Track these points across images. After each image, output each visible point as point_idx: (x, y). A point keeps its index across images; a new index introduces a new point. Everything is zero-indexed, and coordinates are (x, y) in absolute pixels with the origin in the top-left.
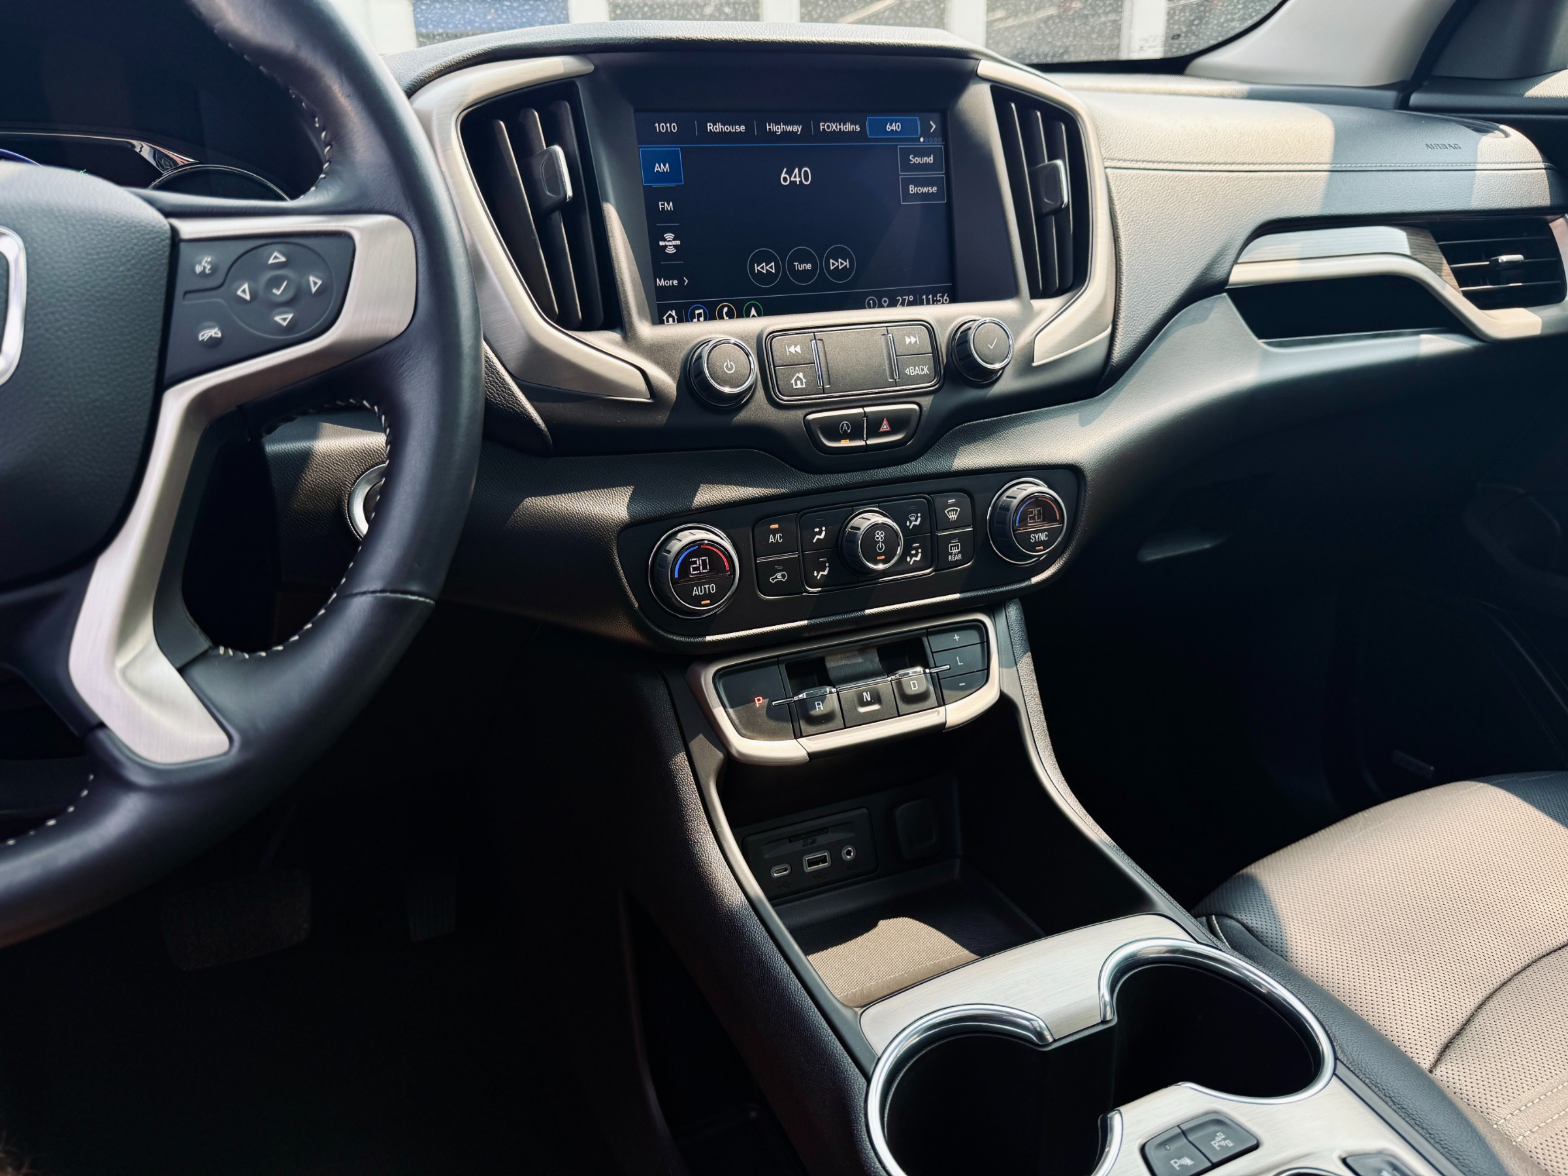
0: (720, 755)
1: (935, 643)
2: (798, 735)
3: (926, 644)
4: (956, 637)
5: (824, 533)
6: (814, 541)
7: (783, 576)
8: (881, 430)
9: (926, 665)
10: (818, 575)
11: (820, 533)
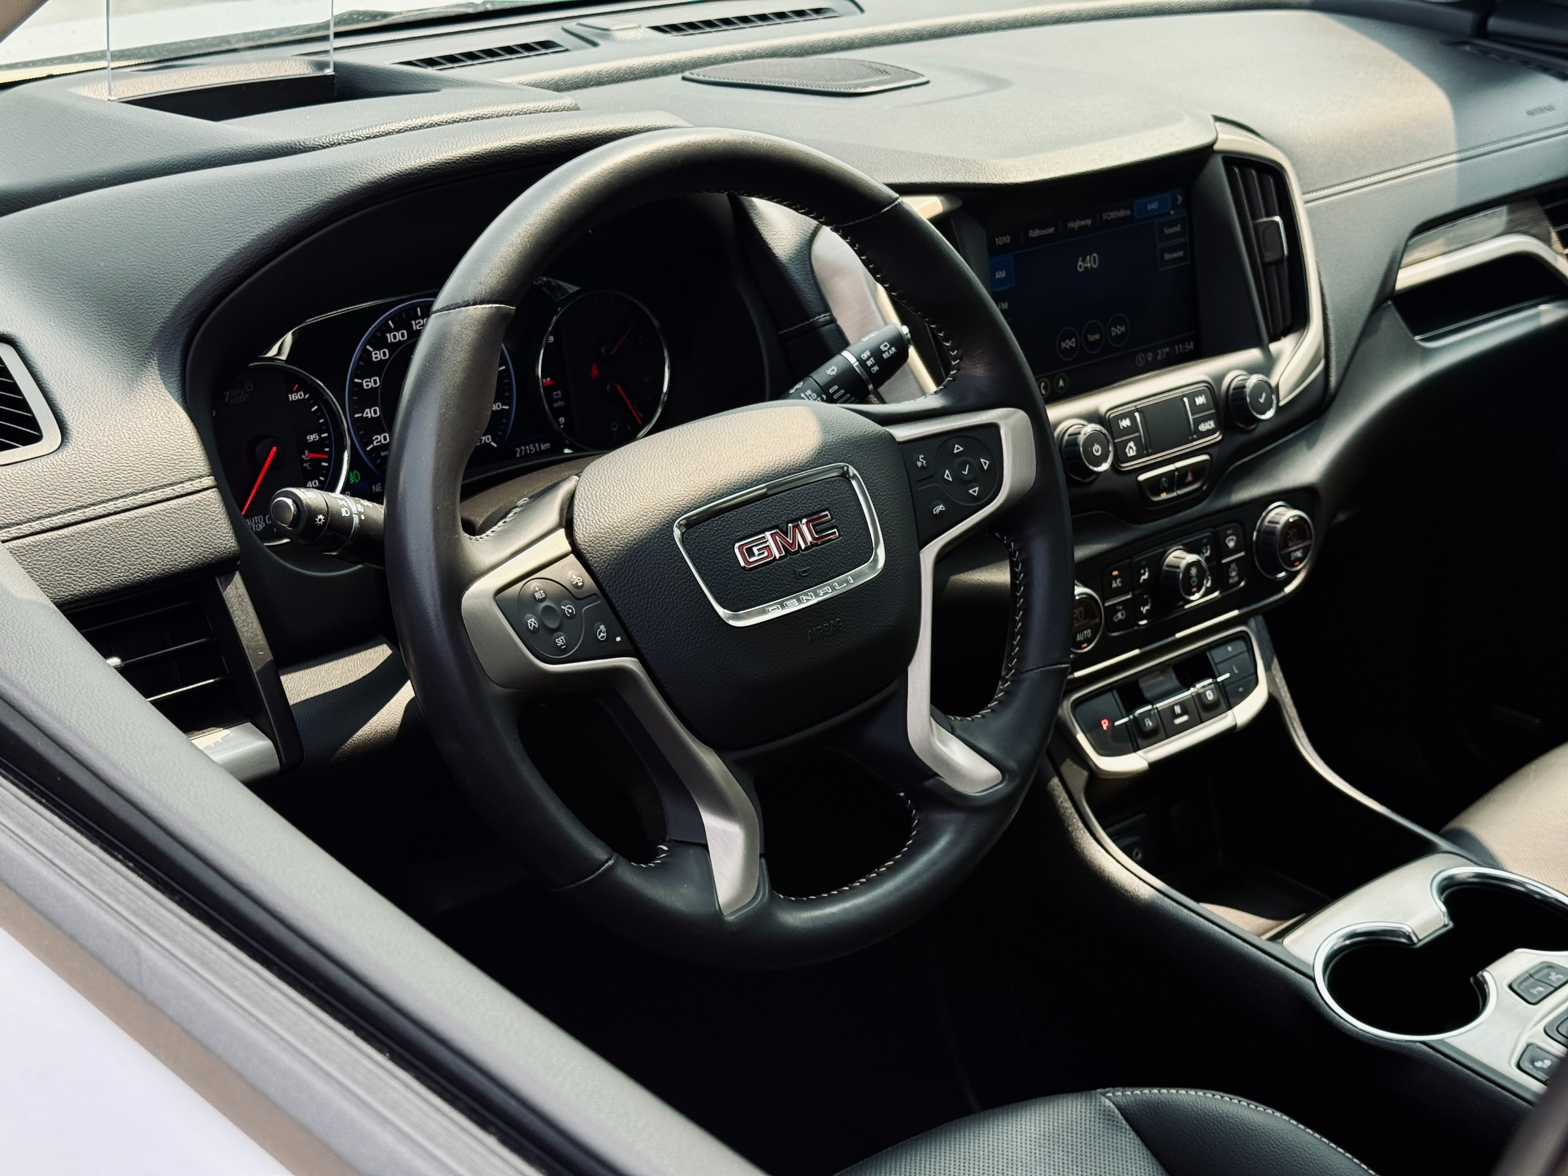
0: (1085, 773)
1: (1216, 656)
2: (1136, 749)
3: (1209, 656)
4: (1230, 649)
5: (1147, 574)
6: (1141, 581)
7: (1122, 614)
8: (1187, 481)
9: (1214, 677)
10: (1144, 609)
11: (1144, 574)
